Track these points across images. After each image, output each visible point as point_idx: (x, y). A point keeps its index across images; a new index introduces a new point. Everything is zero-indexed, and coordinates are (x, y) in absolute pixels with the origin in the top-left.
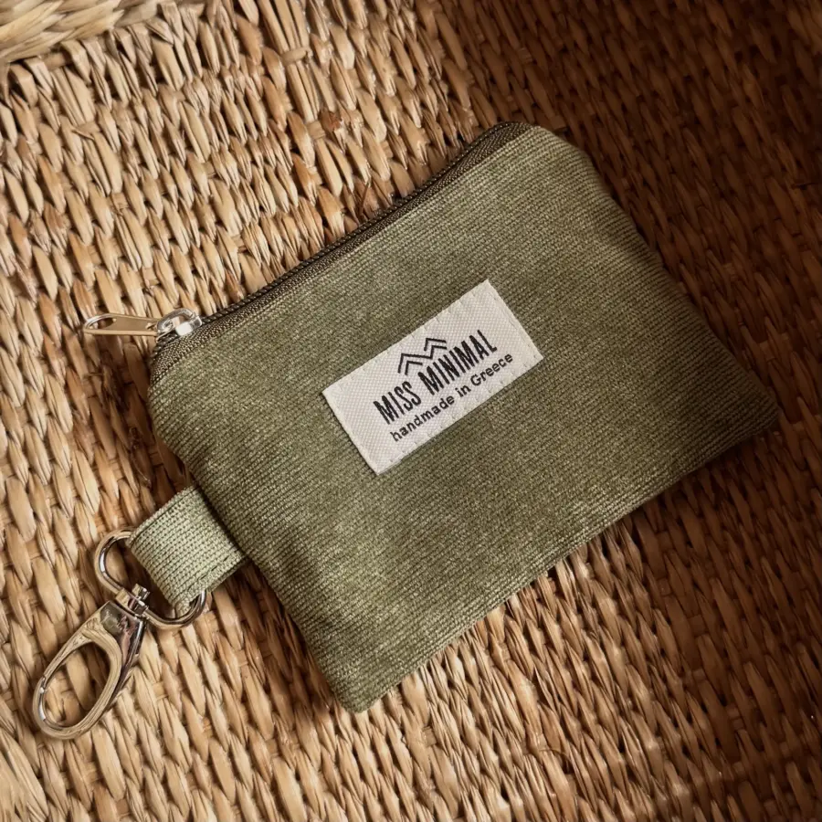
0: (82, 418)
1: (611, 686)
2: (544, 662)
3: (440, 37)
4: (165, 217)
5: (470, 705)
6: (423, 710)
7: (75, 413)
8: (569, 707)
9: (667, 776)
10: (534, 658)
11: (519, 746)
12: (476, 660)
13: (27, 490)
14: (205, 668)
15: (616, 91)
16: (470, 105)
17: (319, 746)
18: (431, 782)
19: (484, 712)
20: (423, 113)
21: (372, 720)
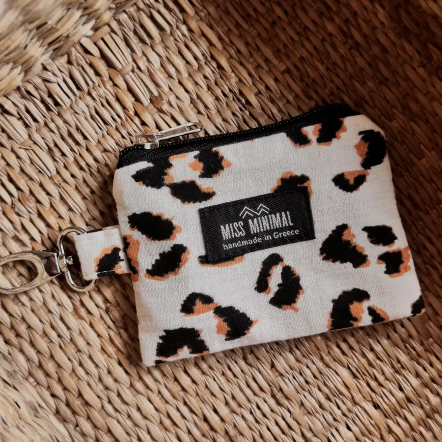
0: (76, 302)
1: (388, 360)
2: (351, 357)
3: (203, 35)
4: (85, 181)
5: (320, 389)
6: (296, 398)
7: (72, 300)
8: (370, 377)
9: (427, 396)
10: (345, 357)
11: (349, 402)
12: (316, 366)
13: (61, 347)
14: (181, 410)
15: (308, 39)
16: (231, 70)
17: (250, 431)
18: (311, 432)
19: (326, 390)
20: (207, 82)
21: (272, 411)
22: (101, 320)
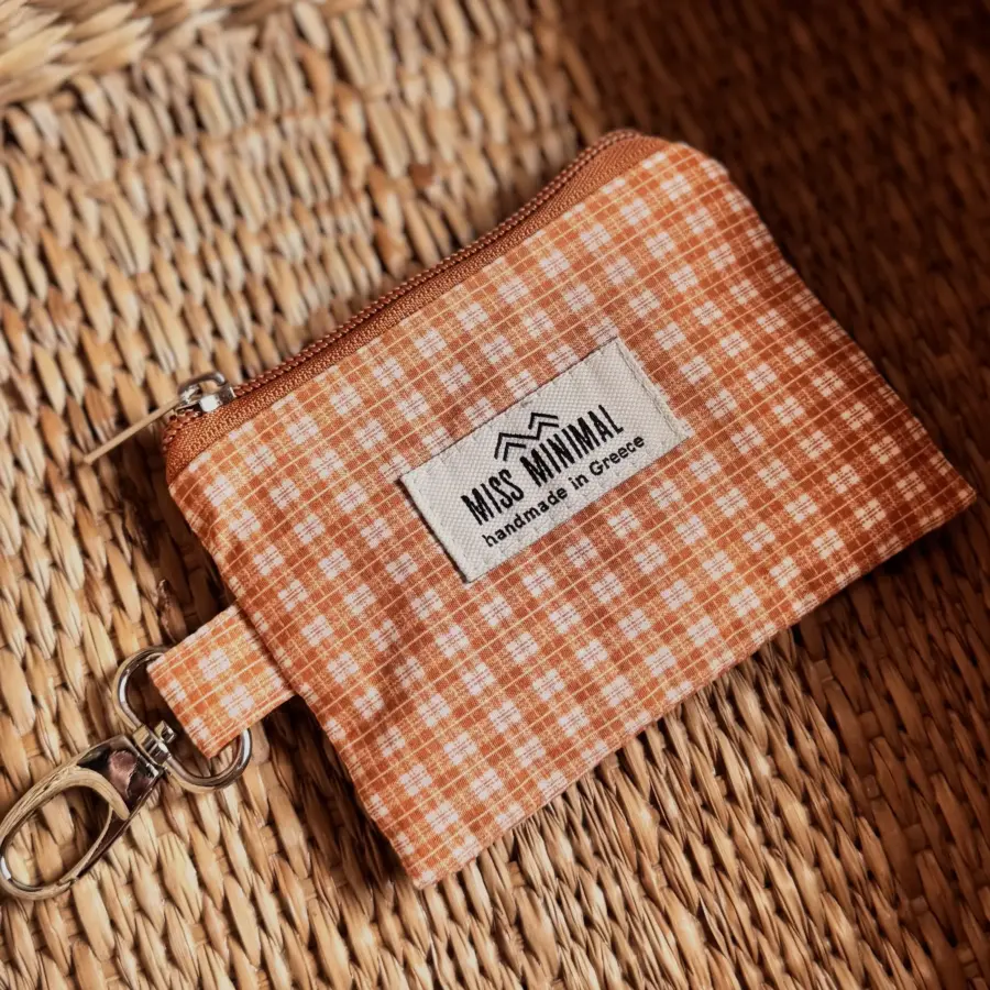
0: (96, 569)
1: (802, 920)
2: (713, 890)
3: (563, 66)
4: (206, 305)
5: (615, 949)
6: (550, 956)
7: (88, 562)
8: (748, 954)
10: (700, 884)
12: (621, 888)
13: (24, 667)
14: (260, 902)
19: (632, 959)
21: (482, 970)
22: (139, 625)
